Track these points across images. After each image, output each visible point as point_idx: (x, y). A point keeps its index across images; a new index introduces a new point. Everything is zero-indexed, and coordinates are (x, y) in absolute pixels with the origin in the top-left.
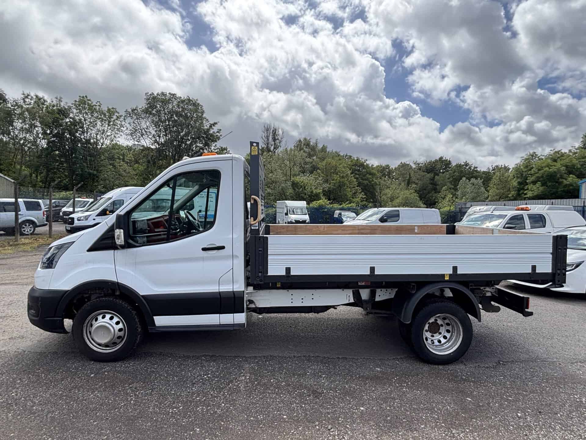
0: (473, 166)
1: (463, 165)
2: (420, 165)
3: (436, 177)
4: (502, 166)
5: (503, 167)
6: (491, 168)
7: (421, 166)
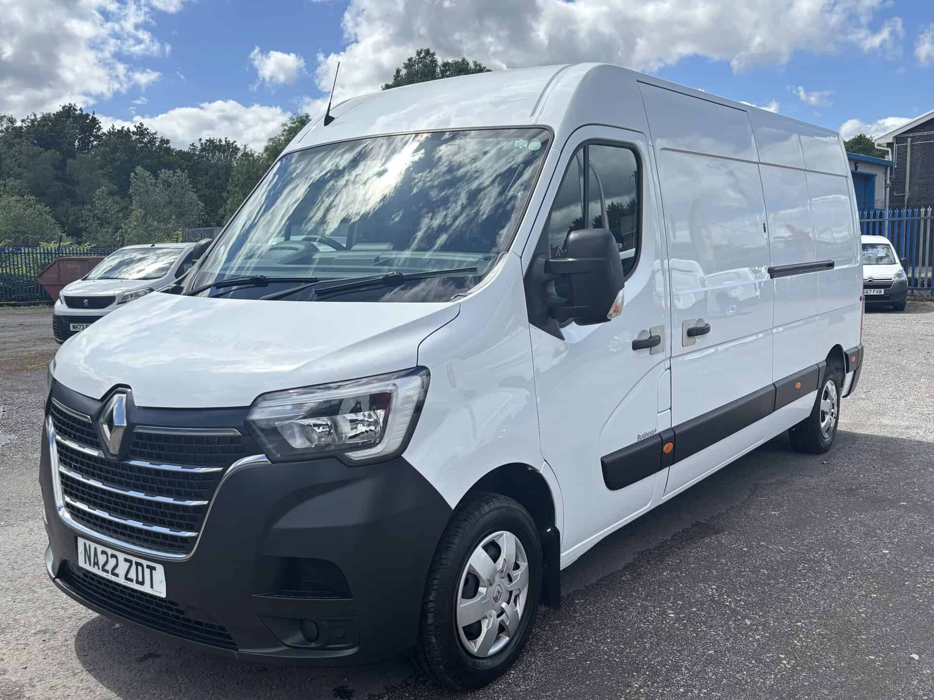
0: (158, 136)
1: (134, 133)
2: (18, 124)
3: (70, 161)
4: (220, 141)
5: (223, 143)
6: (198, 145)
7: (21, 128)
